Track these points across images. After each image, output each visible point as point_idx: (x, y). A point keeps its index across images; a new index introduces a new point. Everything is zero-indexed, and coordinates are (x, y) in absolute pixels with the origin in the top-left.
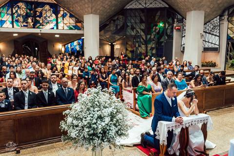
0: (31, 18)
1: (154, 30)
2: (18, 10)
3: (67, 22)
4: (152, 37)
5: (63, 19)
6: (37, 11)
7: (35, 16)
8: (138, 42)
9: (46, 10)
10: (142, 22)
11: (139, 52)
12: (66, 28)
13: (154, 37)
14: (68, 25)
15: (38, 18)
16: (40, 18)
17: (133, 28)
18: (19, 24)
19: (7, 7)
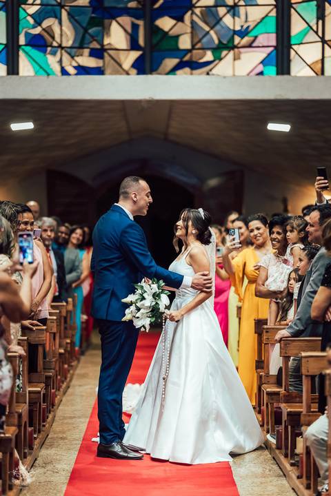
0: (126, 20)
5: (321, 16)
7: (149, 9)
15: (166, 23)
16: (180, 19)
18: (52, 61)
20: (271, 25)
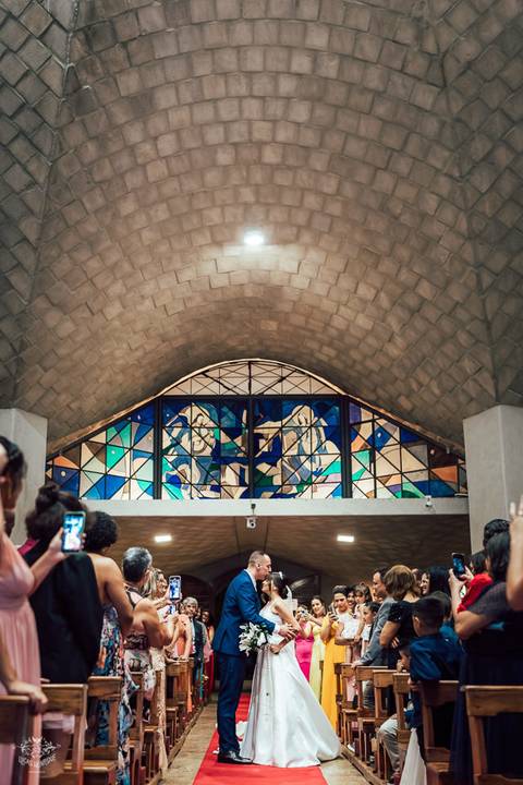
0: (236, 466)
2: (181, 434)
3: (390, 470)
5: (373, 460)
6: (261, 436)
7: (251, 458)
9: (297, 428)
12: (383, 493)
14: (394, 481)
15: (264, 467)
16: (274, 464)
18: (185, 494)
19: (136, 426)
20: (338, 467)
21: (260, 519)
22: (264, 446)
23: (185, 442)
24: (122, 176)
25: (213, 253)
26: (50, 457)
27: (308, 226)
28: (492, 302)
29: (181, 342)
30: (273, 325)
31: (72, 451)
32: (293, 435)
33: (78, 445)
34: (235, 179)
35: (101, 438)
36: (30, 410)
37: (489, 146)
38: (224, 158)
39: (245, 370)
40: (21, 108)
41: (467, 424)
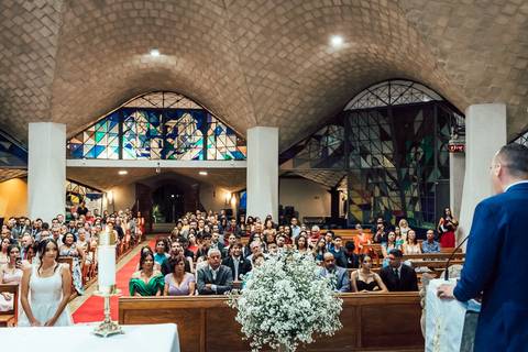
1: (412, 154)
2: (131, 125)
3: (222, 145)
4: (411, 172)
6: (168, 126)
7: (164, 136)
8: (378, 184)
9: (184, 124)
10: (384, 137)
11: (383, 208)
12: (220, 157)
13: (415, 173)
14: (223, 150)
15: (170, 140)
16: (174, 139)
17: (364, 154)
18: (133, 152)
19: (109, 122)
20: (201, 142)
21: (162, 169)
22: (170, 131)
23: (133, 129)
24: (93, 30)
25: (139, 56)
26: (69, 139)
27: (179, 49)
28: (252, 88)
29: (127, 88)
30: (168, 82)
31: (79, 135)
32: (182, 126)
33: (82, 132)
34: (144, 30)
35: (93, 129)
36: (58, 122)
37: (244, 31)
38: (138, 22)
39: (161, 96)
40: (45, 6)
41: (249, 131)
